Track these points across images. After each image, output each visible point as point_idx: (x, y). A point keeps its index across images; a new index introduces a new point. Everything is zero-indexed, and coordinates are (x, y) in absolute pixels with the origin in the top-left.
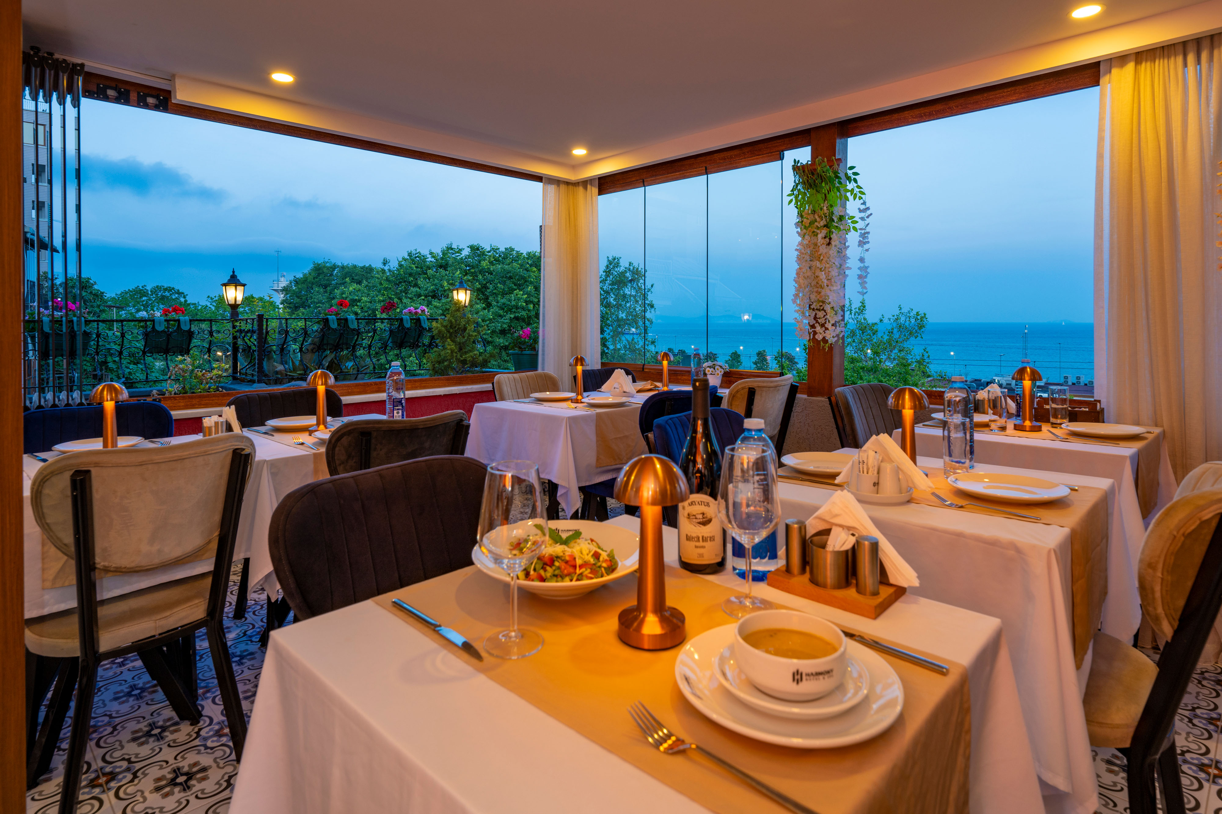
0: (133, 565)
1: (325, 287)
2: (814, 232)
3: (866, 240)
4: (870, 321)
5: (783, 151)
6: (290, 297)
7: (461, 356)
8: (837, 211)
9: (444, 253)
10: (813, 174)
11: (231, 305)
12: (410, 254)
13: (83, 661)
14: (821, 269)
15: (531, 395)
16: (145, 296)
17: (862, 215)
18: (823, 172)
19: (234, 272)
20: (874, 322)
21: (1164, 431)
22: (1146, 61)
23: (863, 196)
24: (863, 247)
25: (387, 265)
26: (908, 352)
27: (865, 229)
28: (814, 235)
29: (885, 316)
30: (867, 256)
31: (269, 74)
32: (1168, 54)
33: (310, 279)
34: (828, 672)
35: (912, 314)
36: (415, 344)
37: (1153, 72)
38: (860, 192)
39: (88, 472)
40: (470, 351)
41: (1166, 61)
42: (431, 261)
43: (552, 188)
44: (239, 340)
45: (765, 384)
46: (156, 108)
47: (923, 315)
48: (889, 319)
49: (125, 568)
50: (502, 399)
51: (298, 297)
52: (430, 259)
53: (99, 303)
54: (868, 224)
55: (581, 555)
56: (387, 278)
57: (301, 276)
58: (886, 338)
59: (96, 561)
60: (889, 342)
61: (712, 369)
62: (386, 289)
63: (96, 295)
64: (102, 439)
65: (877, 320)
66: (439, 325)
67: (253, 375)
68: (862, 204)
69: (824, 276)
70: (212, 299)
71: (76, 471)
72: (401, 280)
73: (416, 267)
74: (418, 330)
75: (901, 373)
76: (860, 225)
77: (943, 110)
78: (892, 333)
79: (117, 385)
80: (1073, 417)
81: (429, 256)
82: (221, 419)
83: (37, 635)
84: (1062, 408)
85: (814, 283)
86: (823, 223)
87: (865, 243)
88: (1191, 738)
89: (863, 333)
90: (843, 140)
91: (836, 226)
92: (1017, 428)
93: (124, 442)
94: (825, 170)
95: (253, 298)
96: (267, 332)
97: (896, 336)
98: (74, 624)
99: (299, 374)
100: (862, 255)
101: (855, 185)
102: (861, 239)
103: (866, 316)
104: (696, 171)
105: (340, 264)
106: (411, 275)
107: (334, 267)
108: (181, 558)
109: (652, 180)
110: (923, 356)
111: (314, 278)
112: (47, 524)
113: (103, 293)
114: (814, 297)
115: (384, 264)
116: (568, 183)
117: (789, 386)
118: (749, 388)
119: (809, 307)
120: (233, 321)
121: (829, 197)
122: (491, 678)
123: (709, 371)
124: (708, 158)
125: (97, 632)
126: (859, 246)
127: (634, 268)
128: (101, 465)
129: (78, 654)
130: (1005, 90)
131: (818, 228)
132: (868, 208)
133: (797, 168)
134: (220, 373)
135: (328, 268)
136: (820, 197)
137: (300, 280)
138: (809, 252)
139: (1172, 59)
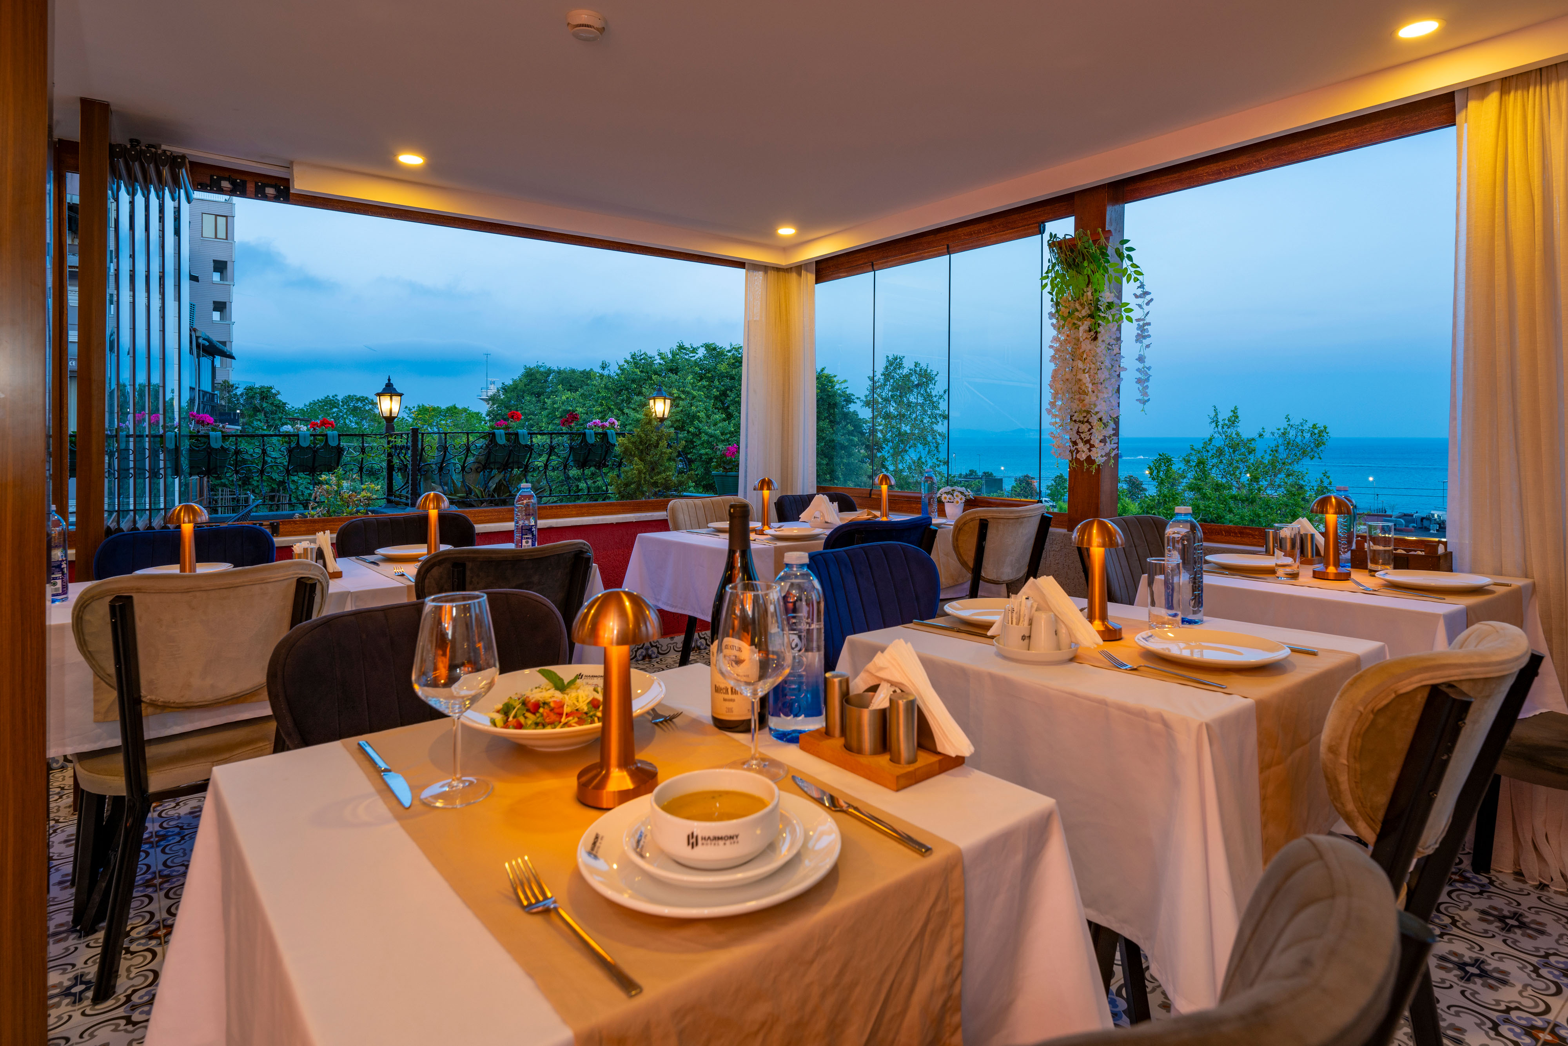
0: (183, 700)
1: (538, 395)
2: (1074, 324)
3: (1146, 334)
4: (1245, 436)
5: (1043, 222)
6: (497, 407)
7: (652, 478)
8: (1107, 296)
9: (674, 354)
10: (1072, 251)
11: (385, 418)
12: (633, 357)
13: (129, 800)
14: (1084, 370)
15: (710, 525)
16: (336, 407)
17: (1140, 301)
18: (1085, 248)
19: (389, 380)
20: (1250, 437)
21: (1534, 584)
22: (1516, 90)
23: (1139, 277)
24: (1141, 342)
25: (606, 369)
26: (1300, 477)
27: (1143, 320)
28: (1076, 328)
29: (1265, 430)
30: (1147, 353)
31: (395, 155)
32: (1548, 78)
33: (521, 386)
34: (731, 838)
35: (1306, 427)
36: (600, 463)
37: (1526, 104)
38: (1135, 272)
39: (131, 597)
40: (664, 471)
41: (1544, 88)
42: (660, 364)
43: (760, 275)
44: (394, 457)
45: (1002, 515)
46: (276, 199)
47: (1322, 428)
48: (1273, 434)
49: (174, 703)
50: (677, 528)
51: (507, 407)
52: (658, 361)
53: (280, 415)
54: (1148, 313)
55: (576, 703)
56: (605, 385)
57: (511, 383)
58: (1267, 458)
59: (142, 694)
60: (1273, 463)
61: (950, 496)
62: (604, 398)
63: (277, 406)
64: (178, 565)
65: (1254, 435)
66: (626, 442)
67: (407, 498)
68: (1138, 287)
69: (1088, 379)
70: (410, 410)
71: (117, 597)
72: (622, 388)
73: (642, 372)
74: (604, 447)
75: (1287, 505)
76: (1137, 314)
77: (1249, 164)
78: (1277, 451)
79: (196, 507)
80: (1401, 563)
81: (657, 357)
82: (313, 546)
83: (87, 770)
84: (1385, 551)
85: (1076, 388)
86: (1085, 312)
87: (1145, 337)
88: (1530, 990)
89: (1234, 452)
90: (1117, 207)
91: (1104, 317)
92: (1317, 575)
93: (203, 569)
94: (1086, 245)
95: (455, 408)
96: (423, 449)
97: (1282, 454)
98: (118, 762)
99: (460, 497)
100: (1142, 353)
101: (1129, 263)
102: (1139, 332)
103: (1239, 430)
104: (935, 250)
105: (556, 369)
106: (633, 381)
107: (549, 372)
108: (239, 695)
109: (882, 263)
110: (1322, 482)
111: (525, 386)
112: (89, 651)
113: (285, 404)
114: (1075, 406)
115: (603, 368)
116: (778, 269)
117: (1039, 517)
118: (981, 520)
119: (1071, 419)
120: (387, 436)
121: (1094, 279)
122: (403, 826)
123: (945, 498)
124: (951, 233)
125: (146, 770)
126: (1137, 341)
127: (921, 370)
128: (143, 591)
129: (124, 793)
130: (1332, 135)
131: (1079, 319)
132: (1146, 293)
133: (1056, 244)
134: (369, 494)
135: (542, 373)
136: (1082, 280)
137: (509, 388)
138: (1070, 350)
139: (1553, 86)
